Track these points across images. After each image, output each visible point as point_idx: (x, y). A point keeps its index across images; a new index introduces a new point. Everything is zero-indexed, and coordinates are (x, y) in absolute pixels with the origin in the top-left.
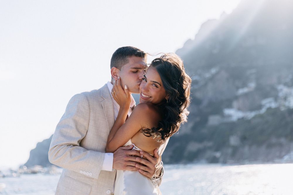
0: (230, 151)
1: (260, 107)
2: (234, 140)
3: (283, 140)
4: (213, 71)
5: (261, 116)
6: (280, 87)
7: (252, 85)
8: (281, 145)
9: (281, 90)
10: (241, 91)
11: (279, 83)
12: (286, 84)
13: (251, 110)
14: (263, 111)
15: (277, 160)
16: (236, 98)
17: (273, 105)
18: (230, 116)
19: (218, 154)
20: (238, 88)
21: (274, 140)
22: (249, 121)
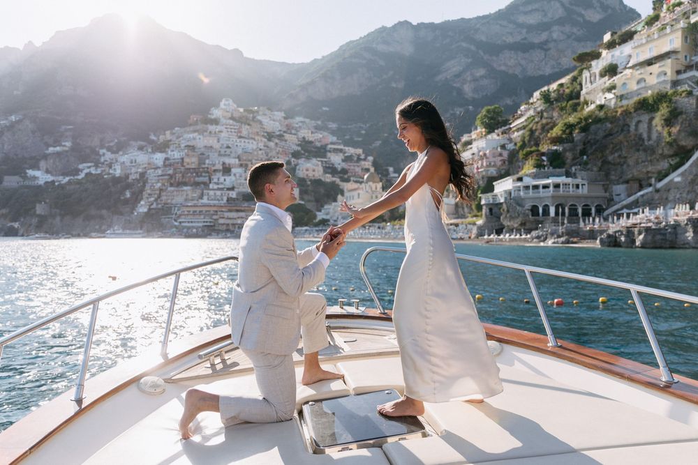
0: (35, 221)
1: (77, 172)
2: (40, 209)
3: (104, 212)
4: (13, 118)
5: (79, 182)
6: (102, 151)
7: (68, 144)
8: (101, 217)
9: (104, 154)
10: (51, 149)
11: (102, 147)
12: (109, 149)
13: (64, 174)
14: (82, 176)
15: (93, 234)
16: (45, 157)
17: (93, 171)
18: (35, 178)
19: (16, 225)
20: (48, 146)
21: (93, 212)
22: (62, 187)
